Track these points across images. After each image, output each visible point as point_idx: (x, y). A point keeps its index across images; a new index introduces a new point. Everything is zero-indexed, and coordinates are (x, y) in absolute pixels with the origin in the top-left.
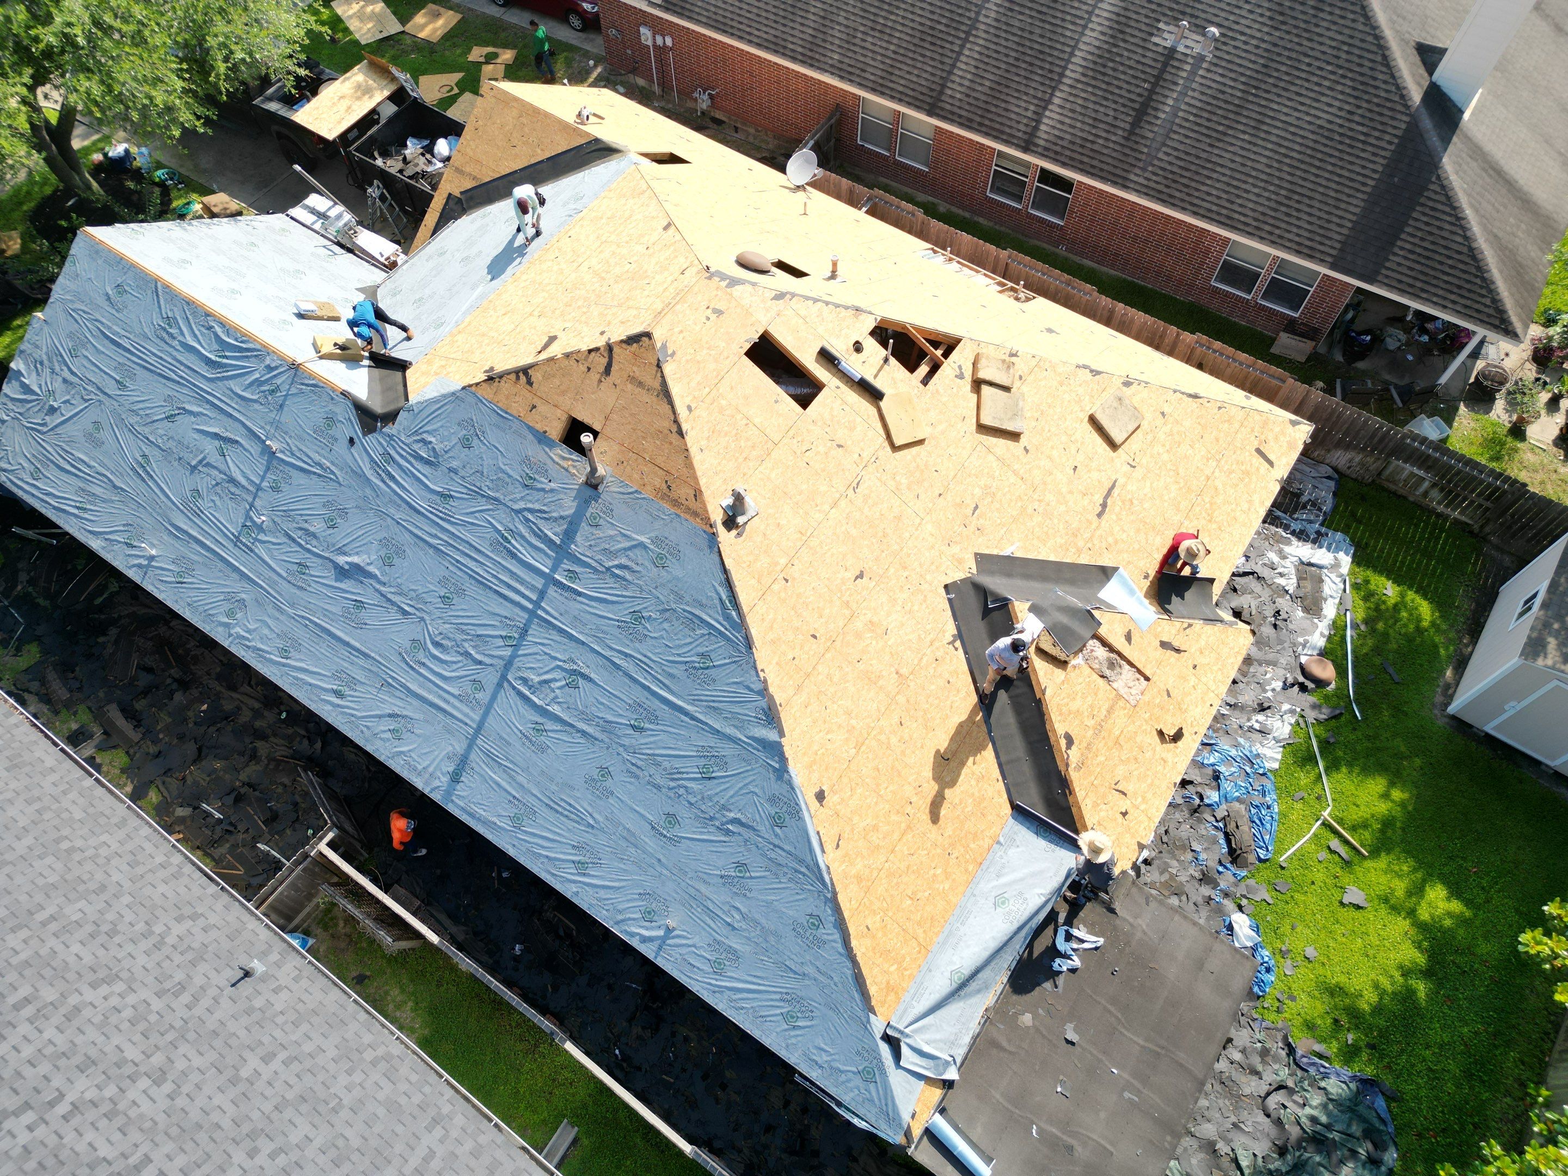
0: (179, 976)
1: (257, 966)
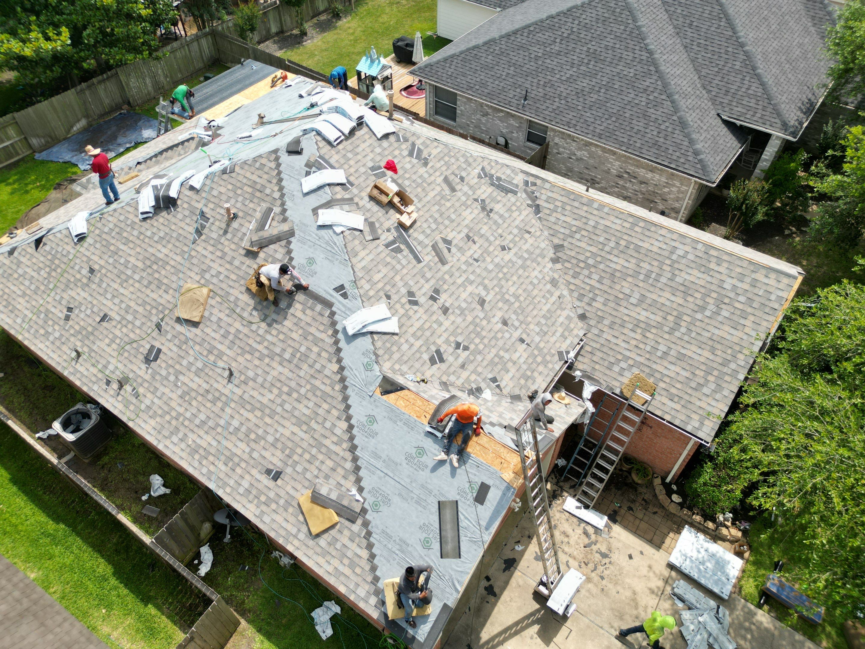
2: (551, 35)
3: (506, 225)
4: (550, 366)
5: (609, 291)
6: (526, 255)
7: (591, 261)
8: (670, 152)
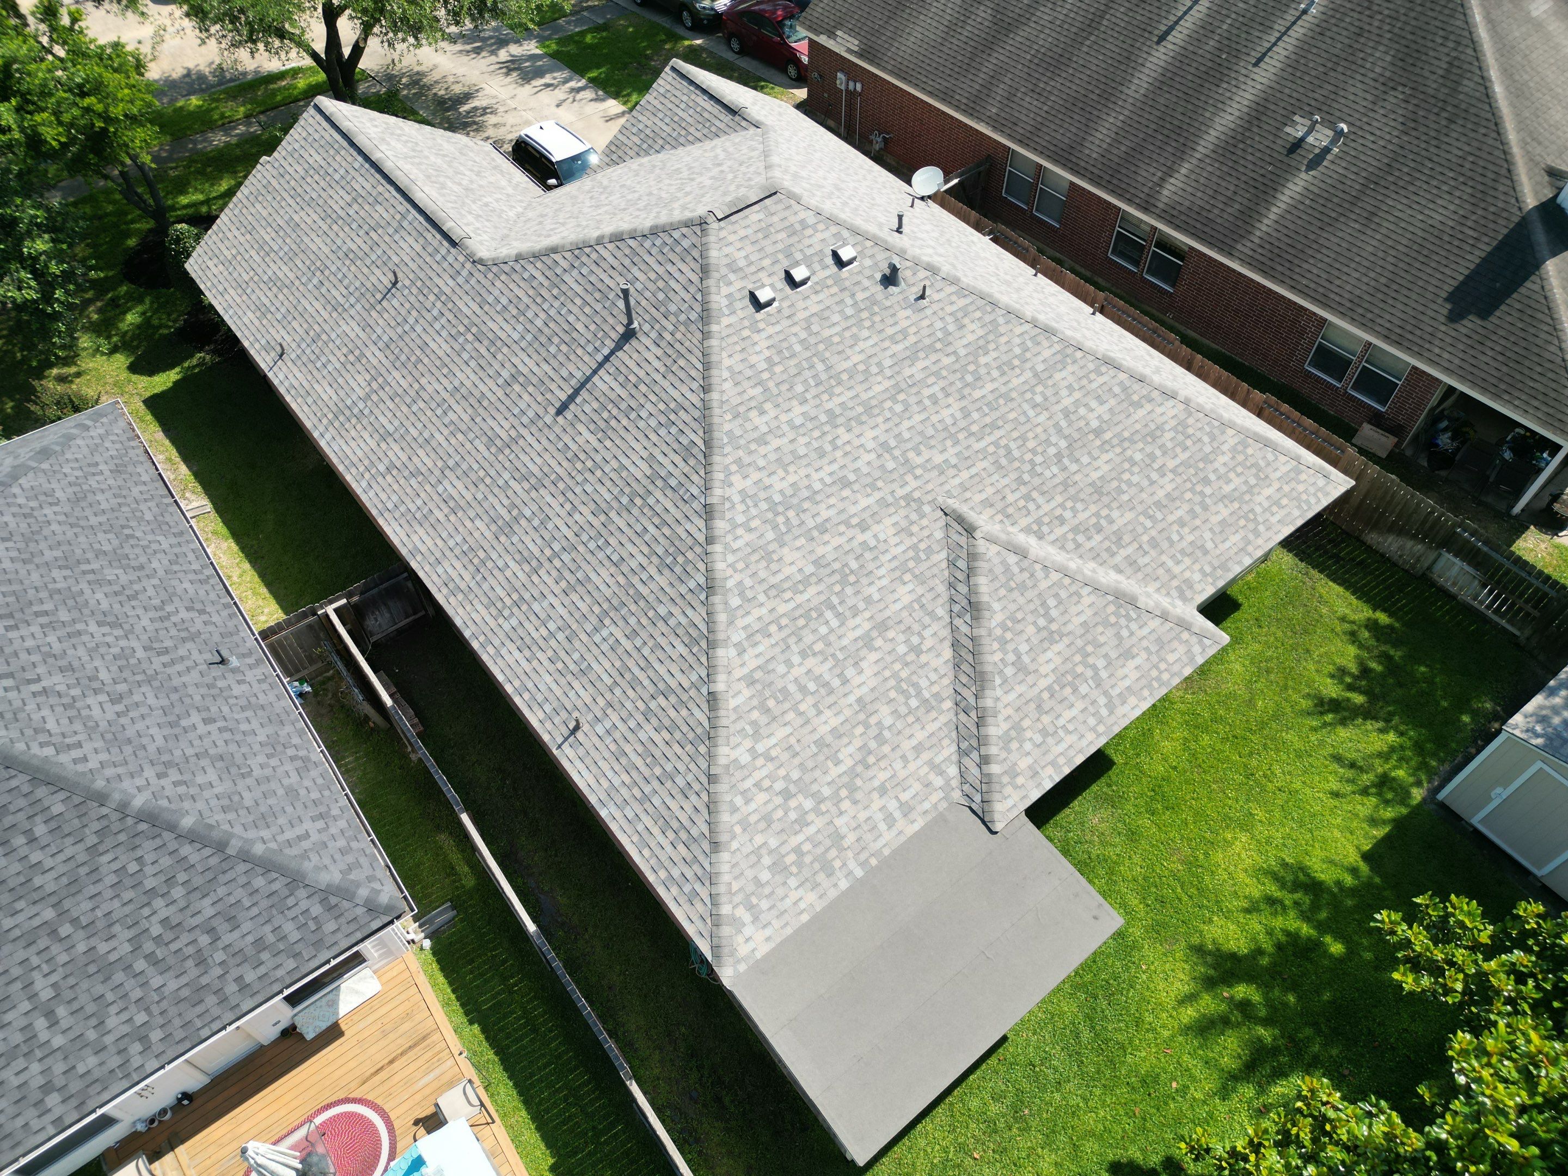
0: (168, 643)
1: (234, 662)
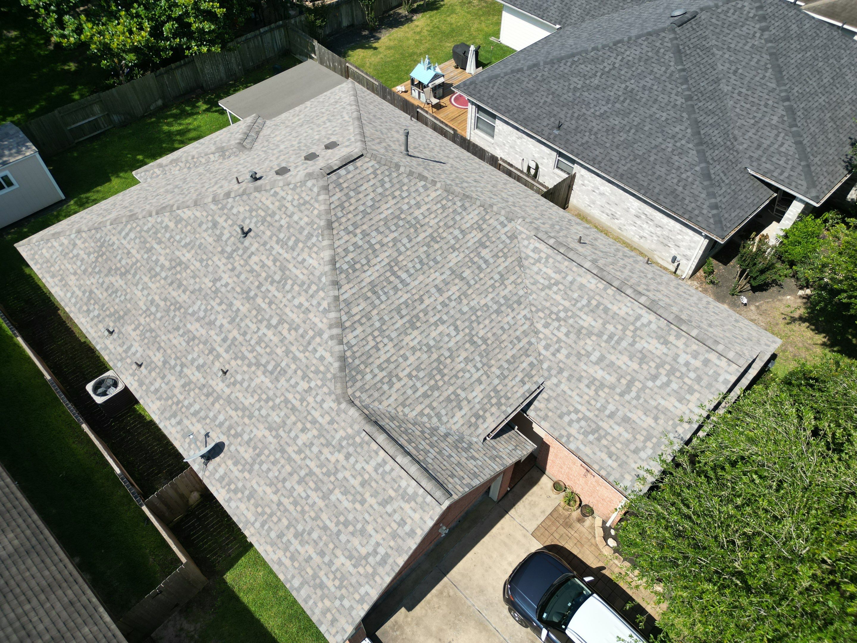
0: (580, 122)
1: (556, 132)
2: (593, 67)
3: (489, 270)
4: (503, 408)
5: (573, 345)
6: (502, 301)
7: (562, 315)
8: (686, 202)
